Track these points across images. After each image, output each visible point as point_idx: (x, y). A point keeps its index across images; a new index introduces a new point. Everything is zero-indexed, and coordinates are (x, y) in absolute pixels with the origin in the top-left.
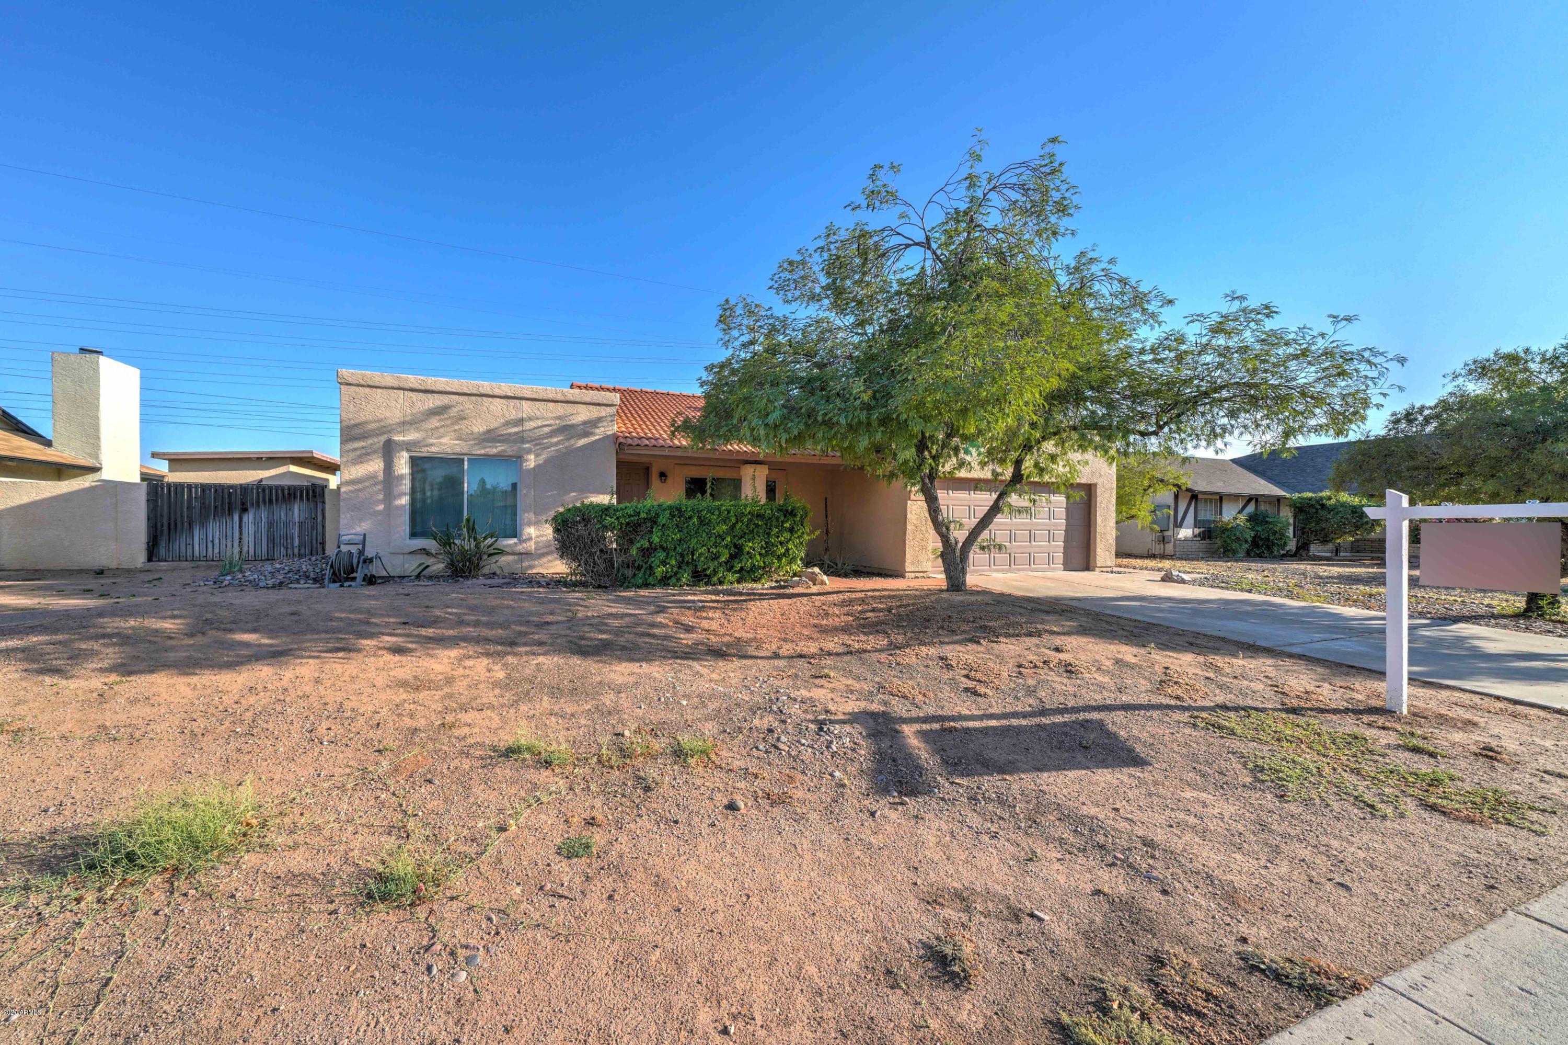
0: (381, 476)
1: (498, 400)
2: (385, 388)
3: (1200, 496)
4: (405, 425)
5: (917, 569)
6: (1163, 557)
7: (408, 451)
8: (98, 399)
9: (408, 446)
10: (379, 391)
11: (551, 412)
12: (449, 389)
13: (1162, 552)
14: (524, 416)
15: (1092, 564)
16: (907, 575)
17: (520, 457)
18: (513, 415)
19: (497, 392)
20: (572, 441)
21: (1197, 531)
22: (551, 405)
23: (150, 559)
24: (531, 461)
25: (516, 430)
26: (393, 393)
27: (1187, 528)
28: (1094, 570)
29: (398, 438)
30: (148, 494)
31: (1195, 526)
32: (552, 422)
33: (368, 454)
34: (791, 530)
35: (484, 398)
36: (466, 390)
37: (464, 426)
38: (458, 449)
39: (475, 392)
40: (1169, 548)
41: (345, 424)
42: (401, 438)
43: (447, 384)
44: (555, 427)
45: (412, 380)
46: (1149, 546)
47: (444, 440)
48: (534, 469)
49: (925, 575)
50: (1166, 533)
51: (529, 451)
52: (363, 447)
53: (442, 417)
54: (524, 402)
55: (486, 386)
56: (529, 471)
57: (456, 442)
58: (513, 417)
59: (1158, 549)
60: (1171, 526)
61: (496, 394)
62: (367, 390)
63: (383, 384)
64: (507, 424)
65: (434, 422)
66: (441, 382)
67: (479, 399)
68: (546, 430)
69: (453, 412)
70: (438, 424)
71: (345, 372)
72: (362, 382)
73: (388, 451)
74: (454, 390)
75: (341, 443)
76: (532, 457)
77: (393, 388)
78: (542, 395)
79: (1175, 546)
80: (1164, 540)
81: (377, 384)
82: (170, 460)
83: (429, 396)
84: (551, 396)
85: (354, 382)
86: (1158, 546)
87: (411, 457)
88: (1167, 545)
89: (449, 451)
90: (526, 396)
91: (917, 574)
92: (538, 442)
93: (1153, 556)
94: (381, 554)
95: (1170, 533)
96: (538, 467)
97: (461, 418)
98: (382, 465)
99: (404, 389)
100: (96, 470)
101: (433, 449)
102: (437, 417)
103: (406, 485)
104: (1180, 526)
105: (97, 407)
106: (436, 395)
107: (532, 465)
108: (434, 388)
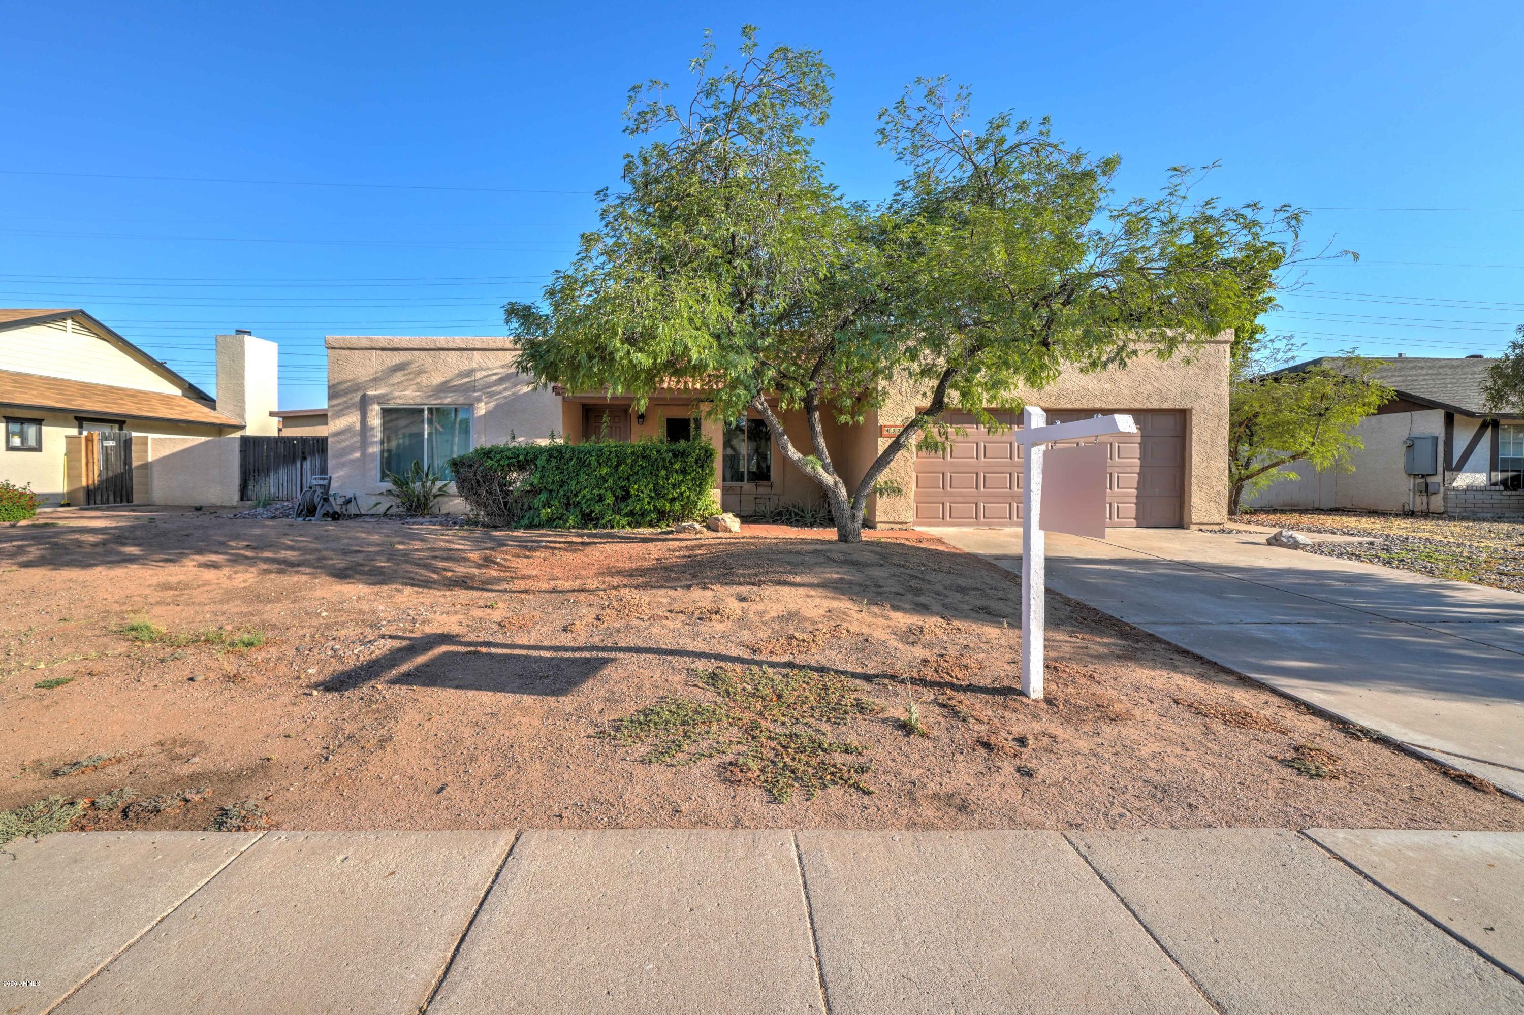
0: (358, 427)
1: (453, 352)
2: (361, 349)
3: (1502, 422)
4: (375, 381)
5: (892, 520)
6: (1426, 515)
7: (379, 403)
8: (244, 370)
9: (379, 399)
10: (356, 351)
11: (501, 360)
12: (411, 346)
13: (1425, 507)
14: (476, 366)
15: (1186, 520)
16: (878, 526)
17: (472, 405)
18: (466, 366)
19: (451, 345)
20: (519, 388)
21: (1498, 476)
22: (500, 353)
23: (242, 499)
24: (481, 409)
25: (466, 380)
26: (367, 353)
27: (1475, 471)
28: (1188, 528)
29: (370, 393)
30: (241, 446)
31: (1493, 467)
32: (501, 370)
33: (348, 408)
34: (684, 472)
35: (441, 352)
36: (425, 346)
37: (424, 380)
38: (418, 401)
39: (433, 347)
40: (1437, 502)
41: (332, 383)
42: (374, 393)
43: (410, 341)
44: (503, 375)
45: (382, 339)
46: (1404, 499)
47: (407, 392)
48: (485, 415)
49: (904, 527)
50: (1431, 480)
51: (479, 400)
52: (345, 402)
53: (406, 372)
54: (475, 352)
55: (442, 340)
56: (480, 417)
57: (418, 394)
58: (466, 368)
59: (1419, 503)
60: (1440, 469)
61: (450, 347)
62: (347, 352)
63: (360, 345)
64: (461, 375)
65: (399, 377)
66: (403, 339)
67: (437, 353)
68: (495, 378)
69: (414, 367)
70: (403, 379)
71: (330, 337)
72: (343, 346)
73: (364, 404)
74: (415, 347)
75: (329, 399)
76: (482, 405)
77: (367, 349)
78: (492, 345)
79: (1445, 498)
80: (1427, 490)
81: (355, 346)
82: (284, 418)
83: (396, 353)
84: (499, 345)
85: (337, 346)
86: (1418, 499)
87: (382, 409)
88: (1433, 497)
89: (411, 402)
90: (476, 346)
91: (893, 526)
92: (487, 389)
93: (1410, 514)
94: (358, 494)
95: (1438, 479)
96: (489, 414)
97: (421, 372)
98: (359, 417)
99: (376, 349)
100: (243, 427)
101: (399, 401)
102: (403, 372)
103: (378, 436)
104: (1459, 468)
105: (243, 377)
106: (401, 352)
107: (483, 412)
108: (399, 346)
